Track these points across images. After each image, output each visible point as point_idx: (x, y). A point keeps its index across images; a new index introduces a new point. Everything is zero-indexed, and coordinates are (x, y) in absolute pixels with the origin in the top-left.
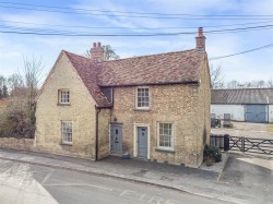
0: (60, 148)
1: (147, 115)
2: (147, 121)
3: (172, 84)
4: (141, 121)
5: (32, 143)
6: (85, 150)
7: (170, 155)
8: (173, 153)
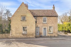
0: (22, 35)
1: (46, 24)
2: (46, 26)
3: (53, 16)
4: (45, 26)
5: (9, 35)
6: (32, 35)
7: (52, 34)
8: (52, 33)
